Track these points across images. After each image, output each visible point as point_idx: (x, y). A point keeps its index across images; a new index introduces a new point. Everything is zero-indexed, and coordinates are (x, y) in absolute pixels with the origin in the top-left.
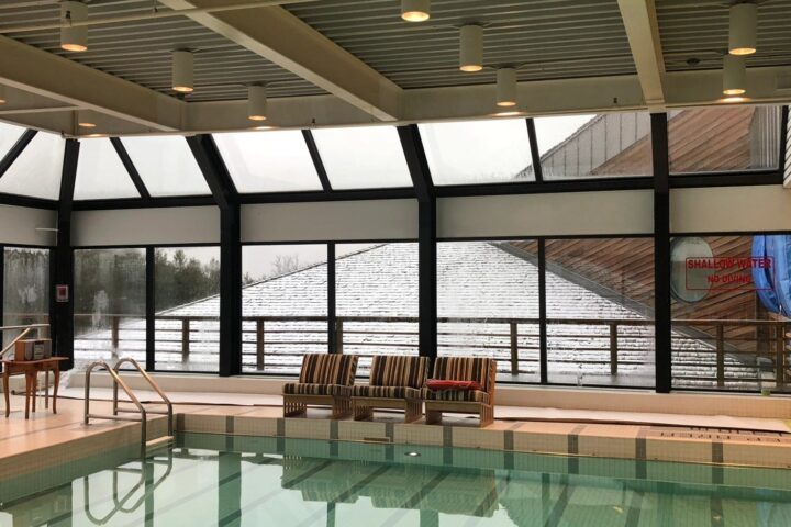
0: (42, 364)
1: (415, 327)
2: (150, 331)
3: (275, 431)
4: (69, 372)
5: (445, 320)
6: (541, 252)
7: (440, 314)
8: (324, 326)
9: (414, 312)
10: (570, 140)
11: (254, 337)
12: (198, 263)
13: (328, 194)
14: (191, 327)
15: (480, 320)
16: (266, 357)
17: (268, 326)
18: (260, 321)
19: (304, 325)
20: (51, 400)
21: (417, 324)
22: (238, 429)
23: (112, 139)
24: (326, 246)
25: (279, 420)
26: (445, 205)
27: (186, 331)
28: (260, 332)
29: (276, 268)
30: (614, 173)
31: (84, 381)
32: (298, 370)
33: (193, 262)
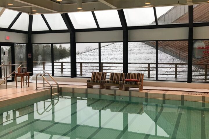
0: (25, 74)
1: (122, 65)
2: (53, 66)
3: (85, 92)
4: (32, 76)
5: (130, 63)
6: (157, 45)
7: (129, 62)
8: (98, 65)
9: (122, 61)
10: (166, 14)
11: (80, 67)
12: (66, 48)
13: (99, 29)
14: (63, 65)
15: (140, 63)
16: (83, 73)
17: (83, 65)
18: (81, 63)
19: (93, 65)
20: (27, 83)
21: (123, 64)
22: (76, 91)
23: (41, 15)
24: (98, 43)
25: (86, 89)
26: (131, 32)
27: (62, 66)
28: (81, 66)
29: (86, 49)
30: (178, 23)
31: (36, 79)
32: (91, 76)
33: (64, 48)
